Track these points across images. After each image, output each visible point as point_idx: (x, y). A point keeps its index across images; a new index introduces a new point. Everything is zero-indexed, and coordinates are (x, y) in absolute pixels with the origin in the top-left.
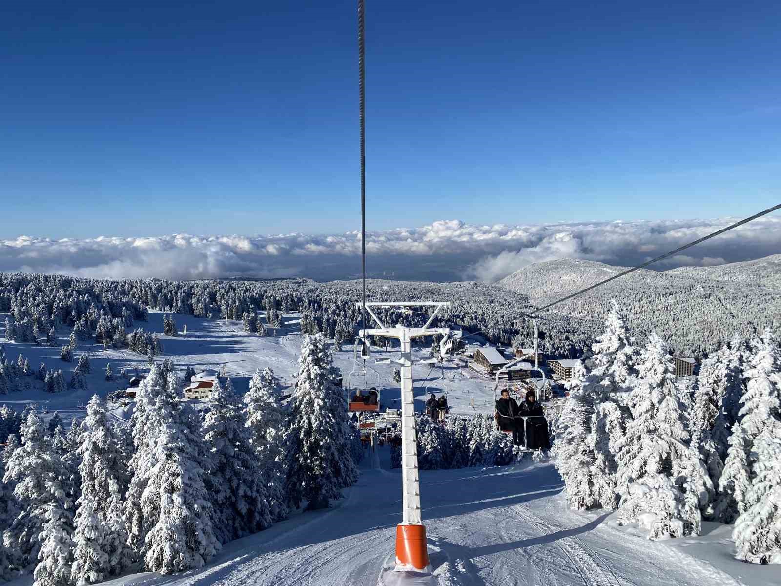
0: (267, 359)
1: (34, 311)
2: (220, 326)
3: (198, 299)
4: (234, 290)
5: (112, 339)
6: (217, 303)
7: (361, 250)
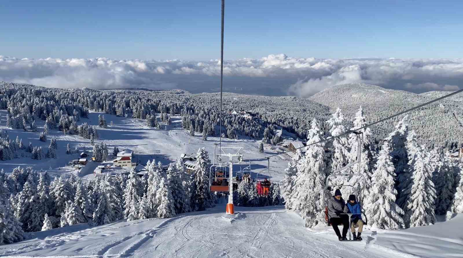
0: (162, 144)
1: (22, 110)
2: (132, 122)
3: (119, 105)
4: (140, 99)
5: (69, 129)
6: (130, 107)
7: (220, 72)
